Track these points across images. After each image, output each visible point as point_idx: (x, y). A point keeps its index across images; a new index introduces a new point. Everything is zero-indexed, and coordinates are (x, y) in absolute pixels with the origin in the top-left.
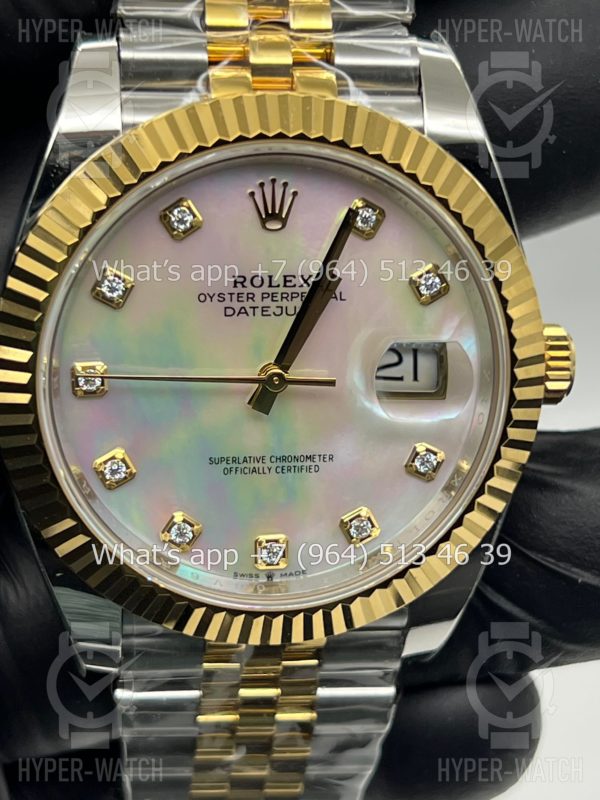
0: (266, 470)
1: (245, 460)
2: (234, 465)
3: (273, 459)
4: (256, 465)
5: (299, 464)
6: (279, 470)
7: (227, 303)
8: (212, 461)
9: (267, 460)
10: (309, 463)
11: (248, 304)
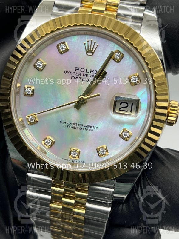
0: (77, 128)
1: (71, 124)
2: (67, 125)
3: (79, 125)
4: (74, 126)
5: (87, 128)
6: (81, 129)
7: (73, 75)
8: (61, 122)
9: (77, 125)
10: (90, 128)
11: (79, 76)
